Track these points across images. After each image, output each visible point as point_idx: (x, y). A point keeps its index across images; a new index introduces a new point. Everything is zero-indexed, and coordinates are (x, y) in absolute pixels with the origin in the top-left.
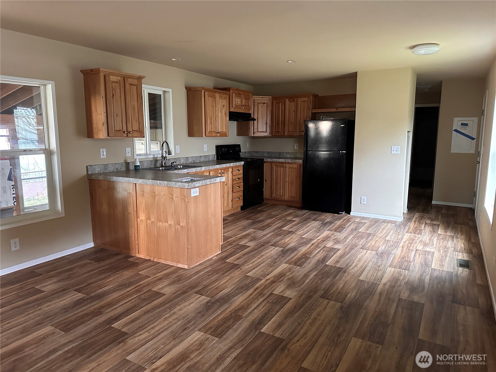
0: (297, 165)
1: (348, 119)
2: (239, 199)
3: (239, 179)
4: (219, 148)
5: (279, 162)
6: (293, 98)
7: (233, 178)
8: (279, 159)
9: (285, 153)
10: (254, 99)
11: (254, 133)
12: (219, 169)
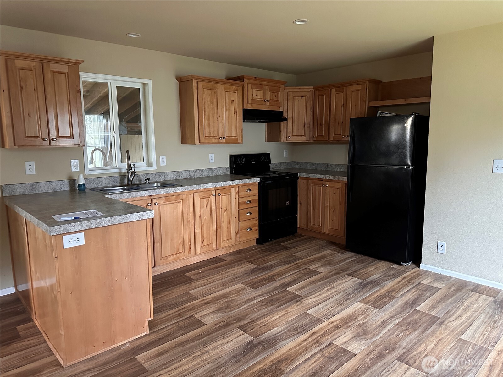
0: (341, 184)
1: (417, 114)
2: (251, 229)
3: (250, 202)
4: (234, 158)
5: (318, 179)
6: (341, 86)
7: (240, 201)
8: (317, 175)
9: (334, 166)
10: (287, 91)
11: (287, 137)
12: (213, 189)
